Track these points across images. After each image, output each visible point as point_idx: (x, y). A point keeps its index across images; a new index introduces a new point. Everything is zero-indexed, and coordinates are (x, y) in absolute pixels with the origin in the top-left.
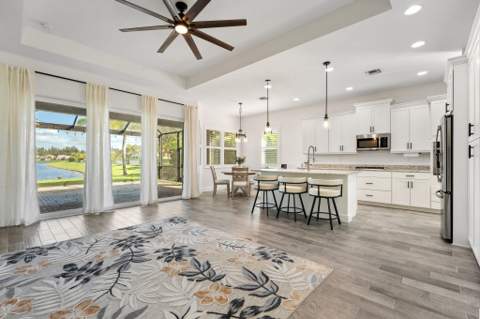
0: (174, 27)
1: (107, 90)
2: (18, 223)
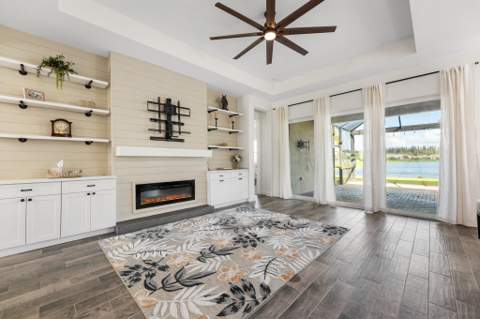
0: (263, 39)
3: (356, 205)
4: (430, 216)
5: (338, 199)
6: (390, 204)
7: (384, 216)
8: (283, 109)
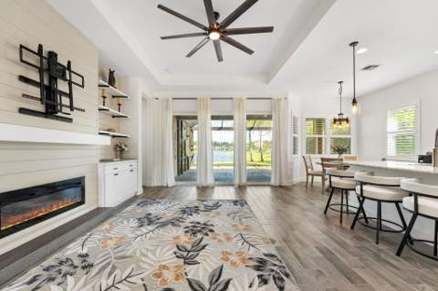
1: (209, 100)
2: (165, 185)
3: (227, 183)
4: (266, 183)
5: (216, 180)
6: (249, 179)
7: (245, 188)
8: (168, 100)
